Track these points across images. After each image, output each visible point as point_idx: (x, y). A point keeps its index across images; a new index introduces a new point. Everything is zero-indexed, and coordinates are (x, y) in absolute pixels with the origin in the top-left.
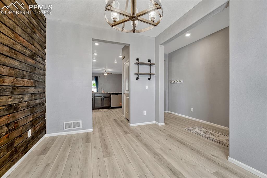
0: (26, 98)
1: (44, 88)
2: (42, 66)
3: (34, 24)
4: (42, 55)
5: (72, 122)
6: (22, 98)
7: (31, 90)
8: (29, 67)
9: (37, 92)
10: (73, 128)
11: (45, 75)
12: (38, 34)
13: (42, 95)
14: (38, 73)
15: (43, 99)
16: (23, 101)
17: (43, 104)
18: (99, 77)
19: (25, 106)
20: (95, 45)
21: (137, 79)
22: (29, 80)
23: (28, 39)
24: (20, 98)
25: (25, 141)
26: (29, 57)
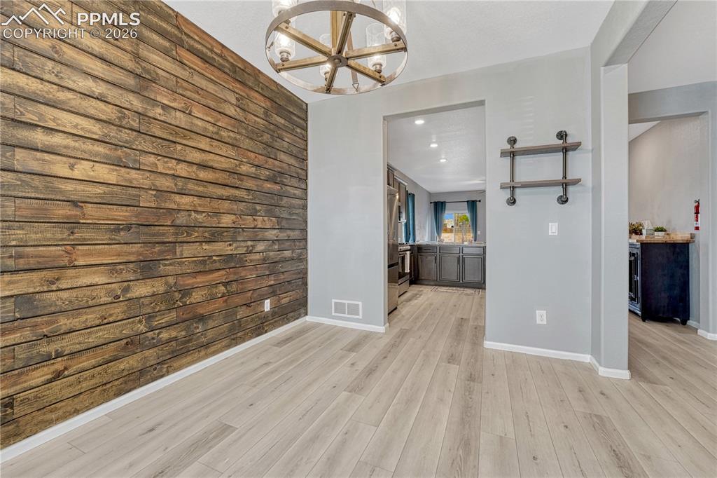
0: (261, 247)
1: (305, 231)
2: (298, 192)
3: (279, 125)
4: (297, 173)
5: (346, 302)
6: (251, 246)
7: (271, 234)
8: (267, 196)
9: (286, 238)
10: (346, 315)
11: (305, 207)
12: (288, 138)
13: (298, 244)
14: (287, 206)
15: (300, 251)
16: (254, 251)
17: (302, 259)
18: (480, 201)
19: (259, 260)
20: (416, 125)
21: (512, 201)
22: (266, 219)
23: (264, 152)
24: (248, 247)
25: (258, 316)
26: (267, 180)
